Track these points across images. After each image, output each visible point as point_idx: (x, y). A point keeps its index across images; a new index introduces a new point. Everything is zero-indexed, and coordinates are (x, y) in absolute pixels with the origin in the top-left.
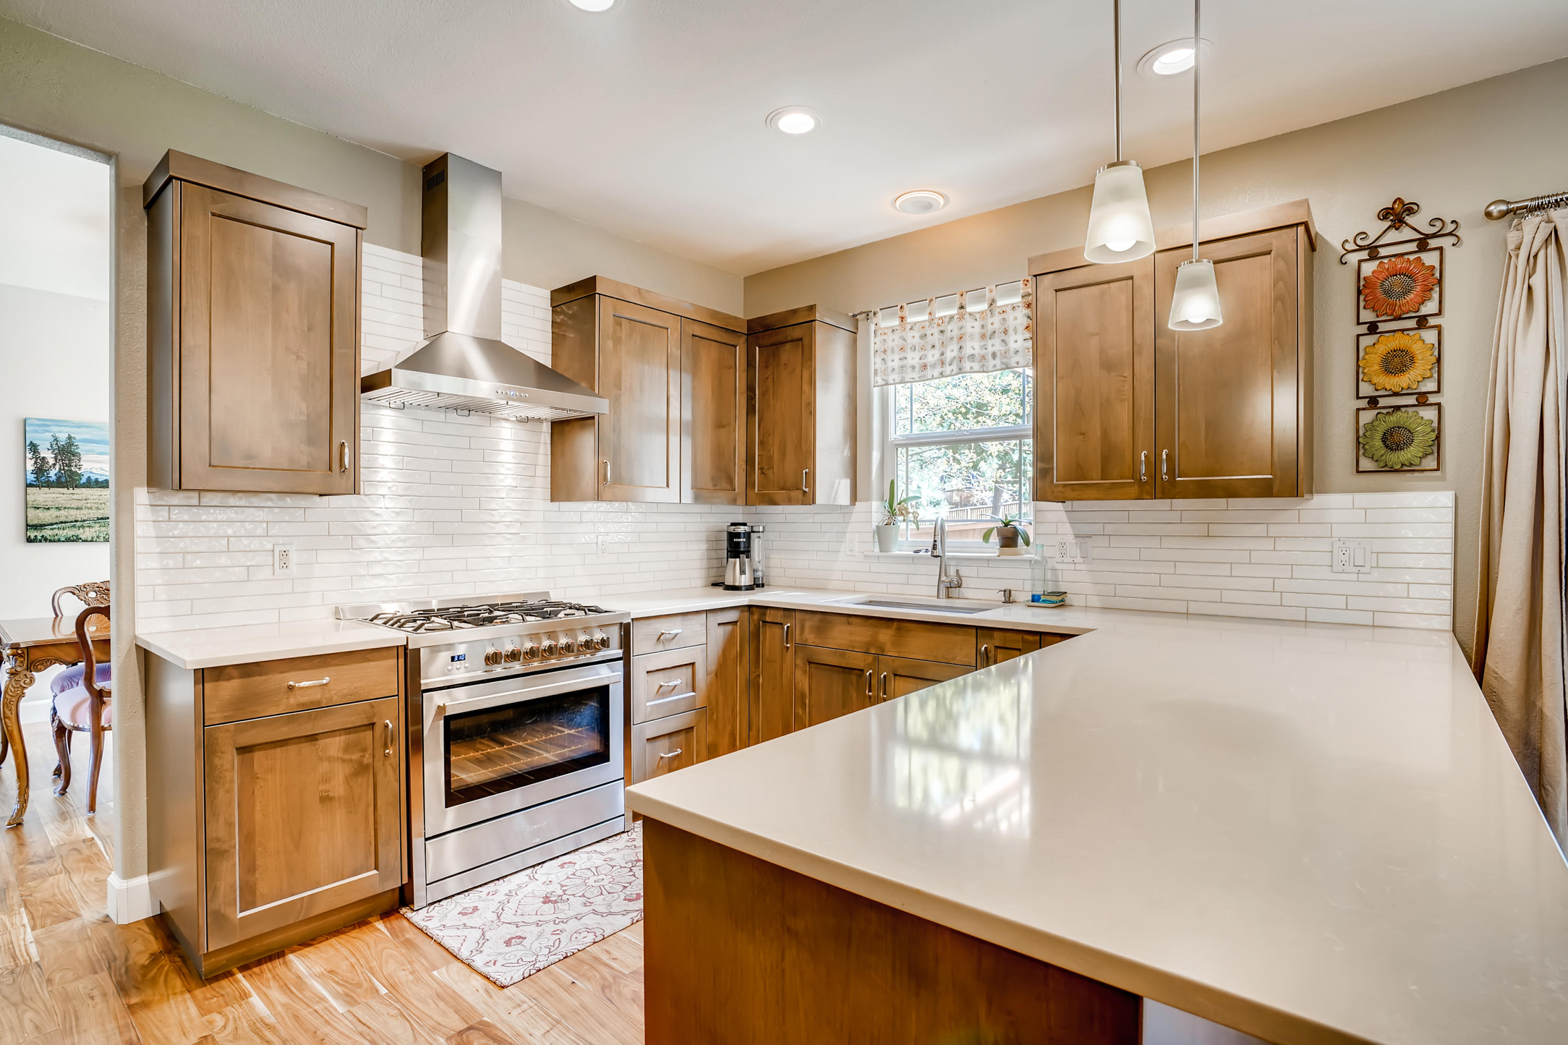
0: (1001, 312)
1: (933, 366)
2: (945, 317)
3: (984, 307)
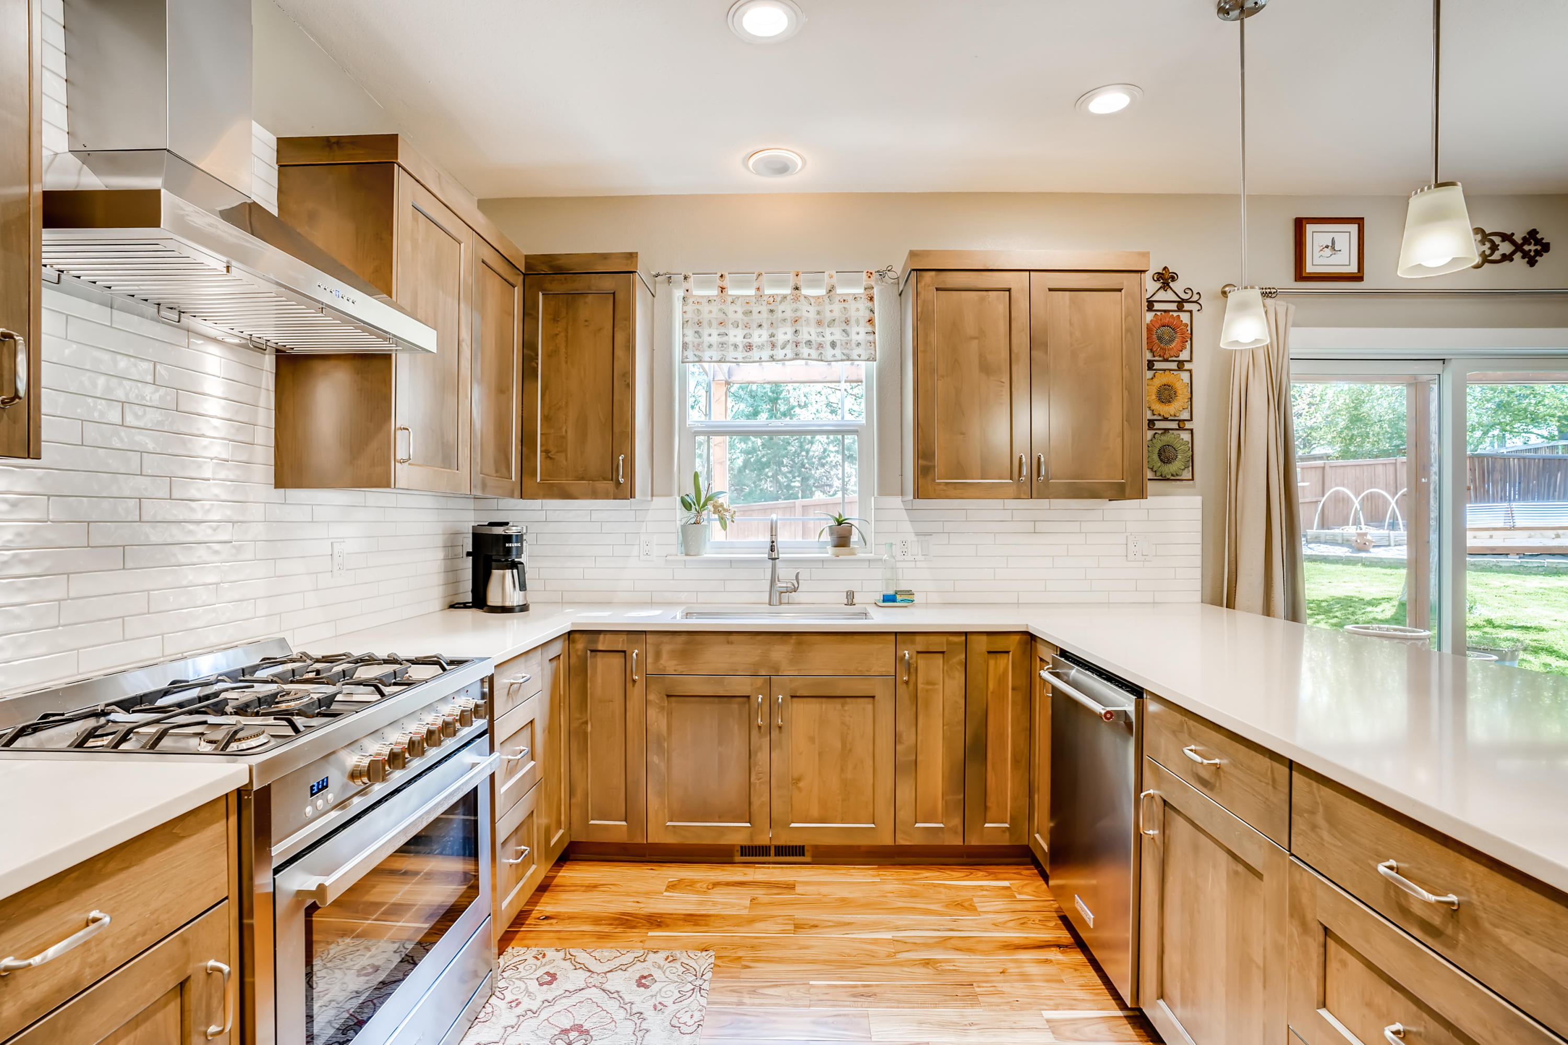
0: (842, 300)
1: (761, 347)
2: (777, 295)
3: (822, 292)
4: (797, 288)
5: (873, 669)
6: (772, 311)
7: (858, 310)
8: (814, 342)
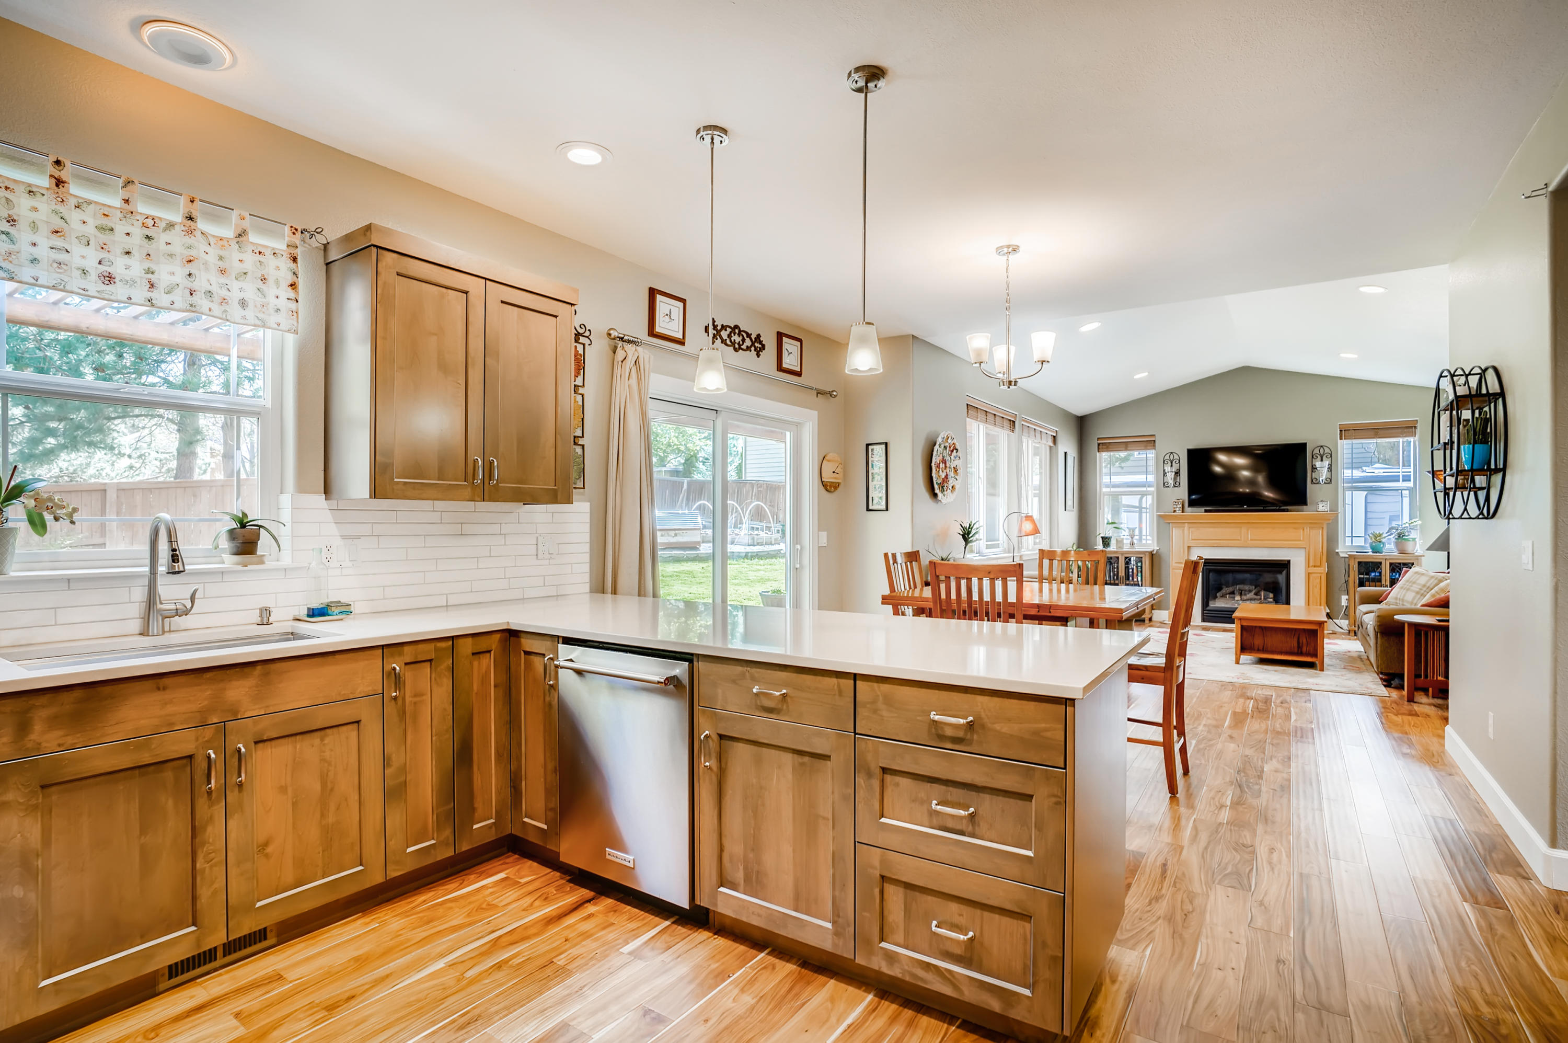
0: (257, 251)
1: (131, 283)
2: (160, 218)
3: (228, 232)
4: (191, 218)
5: (359, 691)
6: (148, 238)
7: (278, 268)
8: (215, 294)
